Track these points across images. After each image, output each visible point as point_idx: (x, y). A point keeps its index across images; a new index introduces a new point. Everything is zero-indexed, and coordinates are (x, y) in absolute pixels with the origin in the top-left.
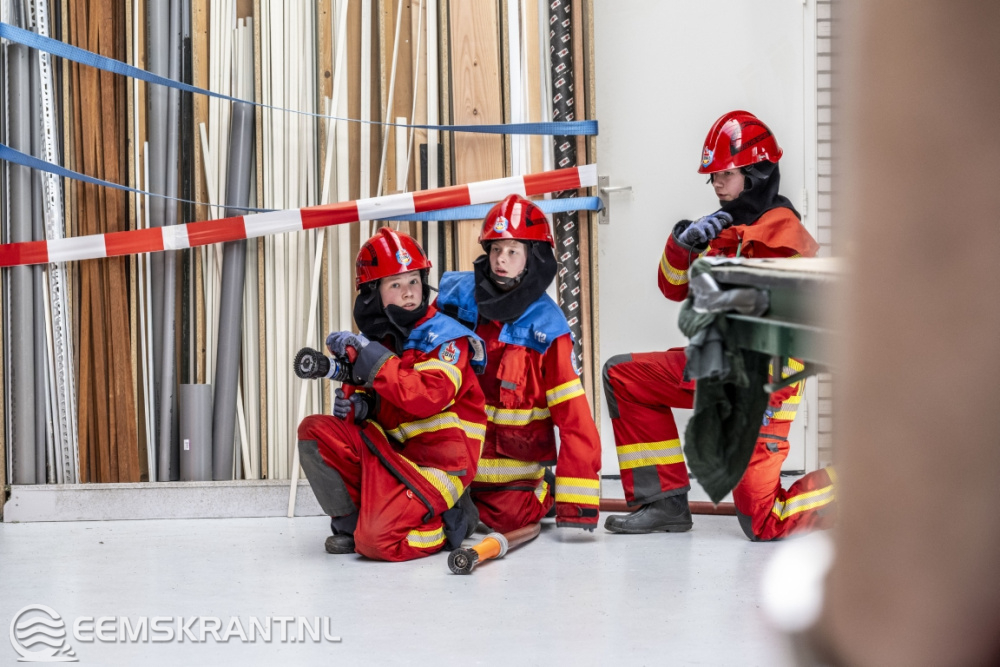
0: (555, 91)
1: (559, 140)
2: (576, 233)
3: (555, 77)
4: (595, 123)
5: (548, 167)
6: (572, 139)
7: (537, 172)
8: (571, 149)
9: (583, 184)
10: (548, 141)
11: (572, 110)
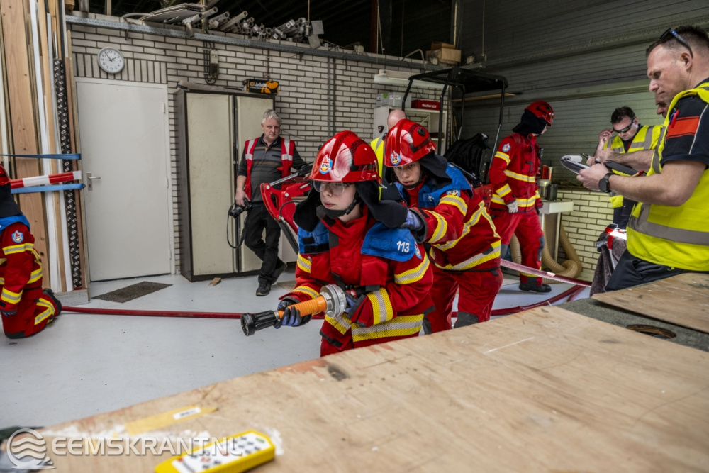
0: (62, 141)
1: (64, 161)
2: (73, 198)
3: (61, 136)
4: (80, 155)
5: (60, 172)
6: (70, 161)
7: (55, 174)
8: (70, 165)
9: (75, 178)
10: (60, 161)
11: (70, 149)
